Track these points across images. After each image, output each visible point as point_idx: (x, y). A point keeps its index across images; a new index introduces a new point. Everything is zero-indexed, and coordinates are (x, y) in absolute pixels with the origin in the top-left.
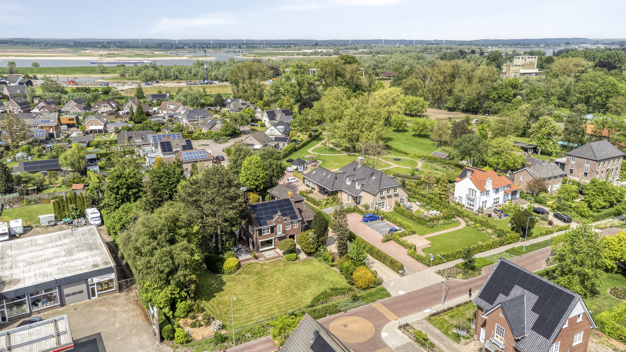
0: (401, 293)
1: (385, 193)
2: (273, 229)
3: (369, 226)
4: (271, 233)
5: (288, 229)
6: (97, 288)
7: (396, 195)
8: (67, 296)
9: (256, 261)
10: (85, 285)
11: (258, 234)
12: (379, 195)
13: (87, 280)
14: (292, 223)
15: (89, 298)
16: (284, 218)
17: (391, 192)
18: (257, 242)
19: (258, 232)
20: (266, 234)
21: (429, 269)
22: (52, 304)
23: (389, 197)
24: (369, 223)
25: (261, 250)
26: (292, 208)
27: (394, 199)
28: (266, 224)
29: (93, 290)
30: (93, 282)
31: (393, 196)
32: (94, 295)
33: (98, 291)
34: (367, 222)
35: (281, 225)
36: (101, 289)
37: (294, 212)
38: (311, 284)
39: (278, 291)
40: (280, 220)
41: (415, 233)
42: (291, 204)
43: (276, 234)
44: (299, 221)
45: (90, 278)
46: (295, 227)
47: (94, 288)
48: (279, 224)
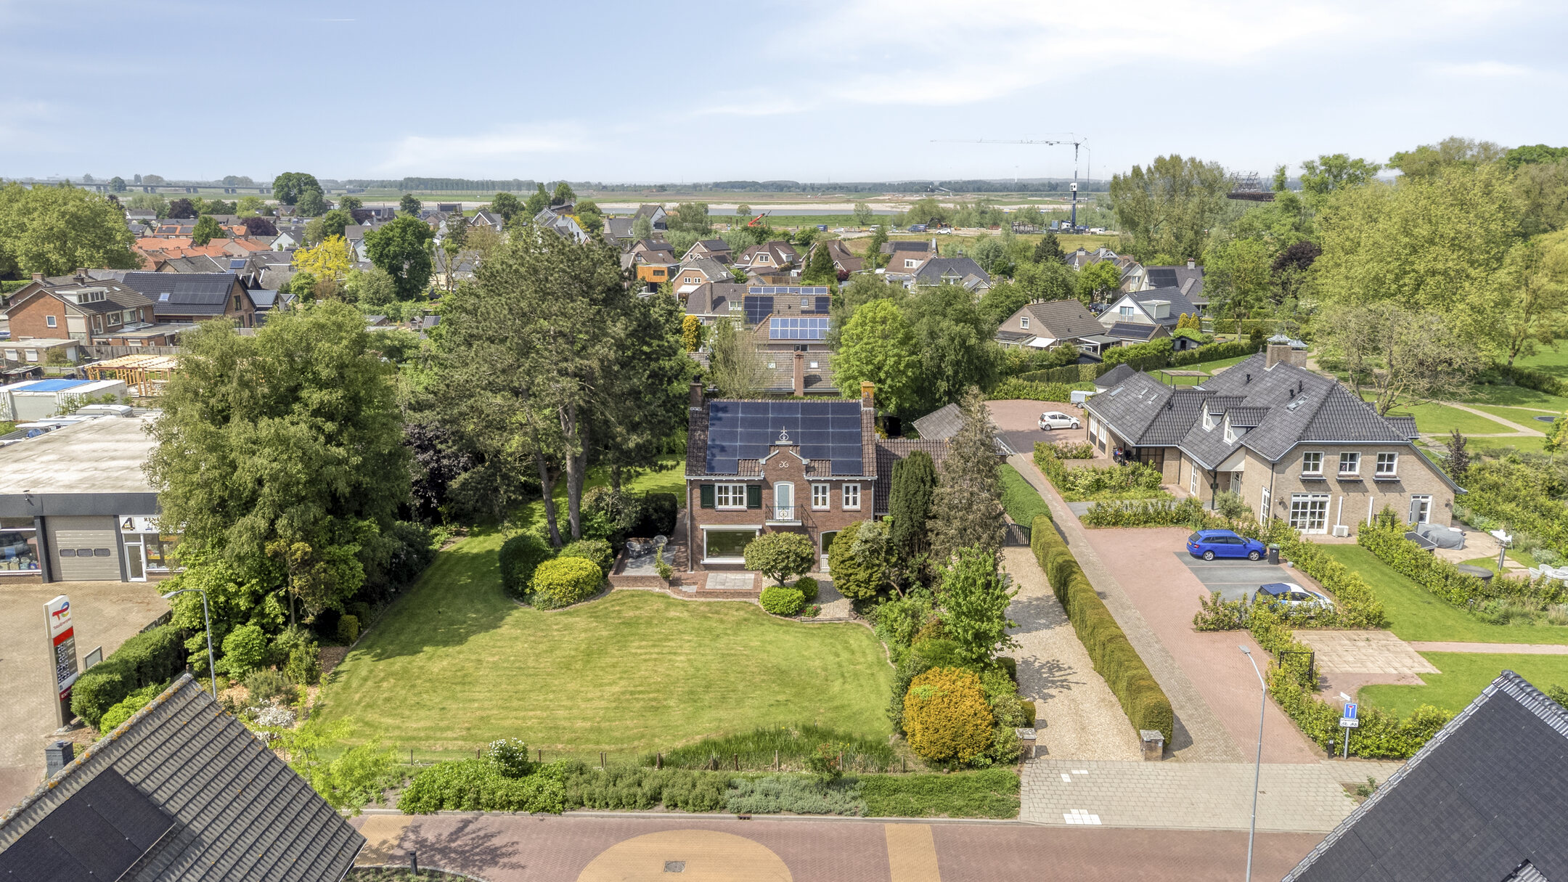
0: (1079, 818)
1: (1328, 467)
2: (756, 494)
3: (1195, 571)
4: (749, 507)
5: (820, 507)
6: (147, 552)
7: (1388, 485)
8: (64, 553)
9: (669, 591)
10: (113, 533)
11: (697, 501)
12: (1295, 469)
13: (116, 517)
14: (836, 485)
15: (124, 578)
16: (805, 461)
17: (1364, 467)
18: (694, 528)
19: (697, 493)
20: (731, 506)
21: (1327, 764)
22: (24, 566)
23: (1352, 484)
24: (1209, 563)
25: (707, 561)
26: (858, 437)
27: (1373, 502)
28: (734, 469)
29: (135, 552)
30: (132, 528)
31: (1370, 485)
32: (138, 573)
33: (149, 562)
34: (1200, 556)
35: (792, 486)
36: (158, 557)
37: (860, 452)
40: (784, 464)
41: (1387, 626)
42: (858, 423)
43: (770, 514)
44: (866, 485)
45: (124, 513)
46: (851, 507)
47: (138, 547)
48: (781, 479)
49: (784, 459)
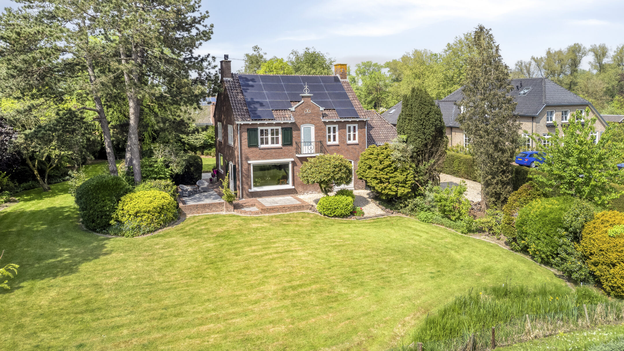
1: (557, 118)
2: (288, 134)
4: (284, 145)
5: (332, 142)
9: (235, 213)
11: (245, 142)
14: (343, 126)
16: (321, 108)
17: (571, 118)
18: (243, 164)
19: (245, 135)
20: (270, 144)
28: (271, 118)
35: (313, 128)
37: (350, 104)
38: (405, 270)
39: (271, 287)
43: (298, 150)
44: (361, 125)
46: (352, 142)
48: (306, 123)
49: (307, 107)
